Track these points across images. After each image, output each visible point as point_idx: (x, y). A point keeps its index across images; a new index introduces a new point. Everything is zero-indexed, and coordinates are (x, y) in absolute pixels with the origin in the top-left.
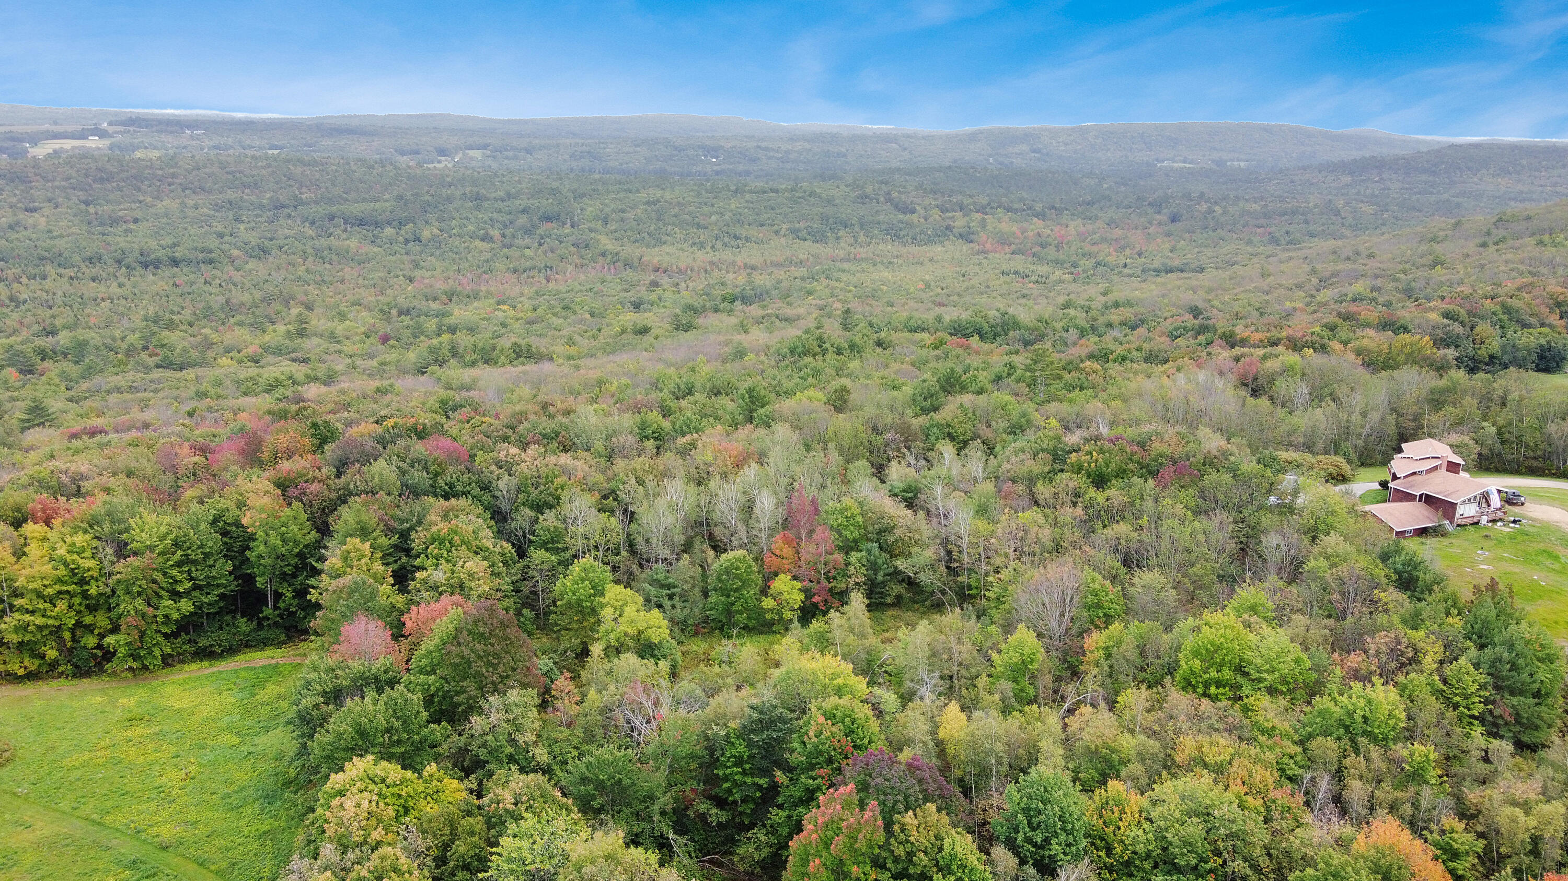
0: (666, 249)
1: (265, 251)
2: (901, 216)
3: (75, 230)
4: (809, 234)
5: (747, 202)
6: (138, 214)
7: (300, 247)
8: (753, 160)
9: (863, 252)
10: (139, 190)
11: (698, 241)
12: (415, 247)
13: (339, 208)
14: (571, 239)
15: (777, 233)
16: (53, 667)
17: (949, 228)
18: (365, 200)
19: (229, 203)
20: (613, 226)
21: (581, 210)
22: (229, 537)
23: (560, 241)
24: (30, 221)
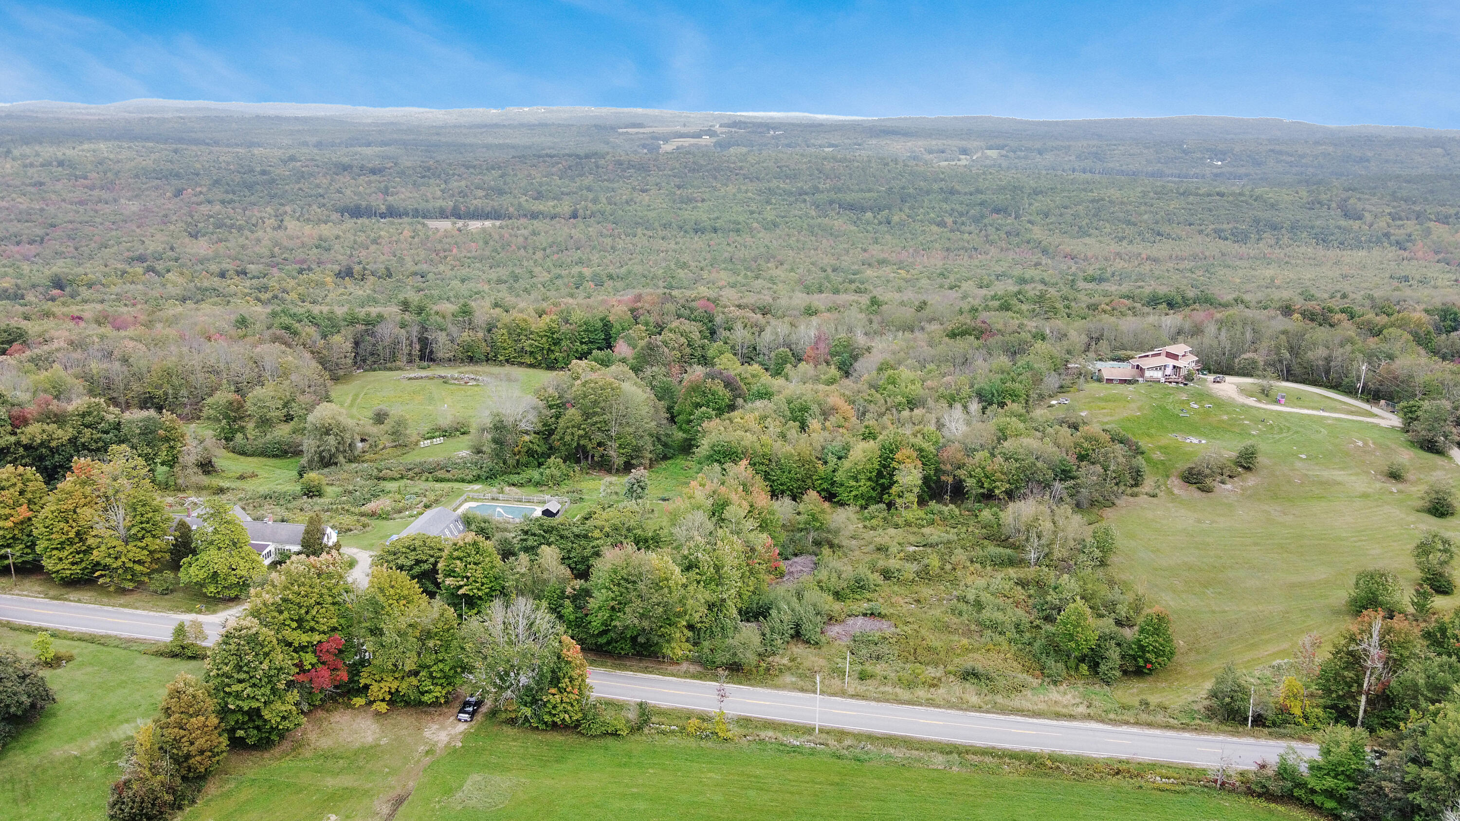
0: (1087, 240)
1: (775, 225)
2: (1343, 223)
3: (664, 206)
4: (1233, 234)
5: (1188, 203)
6: (706, 196)
7: (801, 224)
8: (1257, 164)
10: (715, 178)
11: (1120, 235)
12: (884, 228)
13: (840, 195)
14: (1008, 228)
15: (1200, 232)
16: (540, 364)
17: (1387, 235)
18: (862, 190)
19: (769, 189)
20: (1052, 219)
21: (1030, 204)
22: (605, 325)
23: (998, 229)
24: (639, 197)
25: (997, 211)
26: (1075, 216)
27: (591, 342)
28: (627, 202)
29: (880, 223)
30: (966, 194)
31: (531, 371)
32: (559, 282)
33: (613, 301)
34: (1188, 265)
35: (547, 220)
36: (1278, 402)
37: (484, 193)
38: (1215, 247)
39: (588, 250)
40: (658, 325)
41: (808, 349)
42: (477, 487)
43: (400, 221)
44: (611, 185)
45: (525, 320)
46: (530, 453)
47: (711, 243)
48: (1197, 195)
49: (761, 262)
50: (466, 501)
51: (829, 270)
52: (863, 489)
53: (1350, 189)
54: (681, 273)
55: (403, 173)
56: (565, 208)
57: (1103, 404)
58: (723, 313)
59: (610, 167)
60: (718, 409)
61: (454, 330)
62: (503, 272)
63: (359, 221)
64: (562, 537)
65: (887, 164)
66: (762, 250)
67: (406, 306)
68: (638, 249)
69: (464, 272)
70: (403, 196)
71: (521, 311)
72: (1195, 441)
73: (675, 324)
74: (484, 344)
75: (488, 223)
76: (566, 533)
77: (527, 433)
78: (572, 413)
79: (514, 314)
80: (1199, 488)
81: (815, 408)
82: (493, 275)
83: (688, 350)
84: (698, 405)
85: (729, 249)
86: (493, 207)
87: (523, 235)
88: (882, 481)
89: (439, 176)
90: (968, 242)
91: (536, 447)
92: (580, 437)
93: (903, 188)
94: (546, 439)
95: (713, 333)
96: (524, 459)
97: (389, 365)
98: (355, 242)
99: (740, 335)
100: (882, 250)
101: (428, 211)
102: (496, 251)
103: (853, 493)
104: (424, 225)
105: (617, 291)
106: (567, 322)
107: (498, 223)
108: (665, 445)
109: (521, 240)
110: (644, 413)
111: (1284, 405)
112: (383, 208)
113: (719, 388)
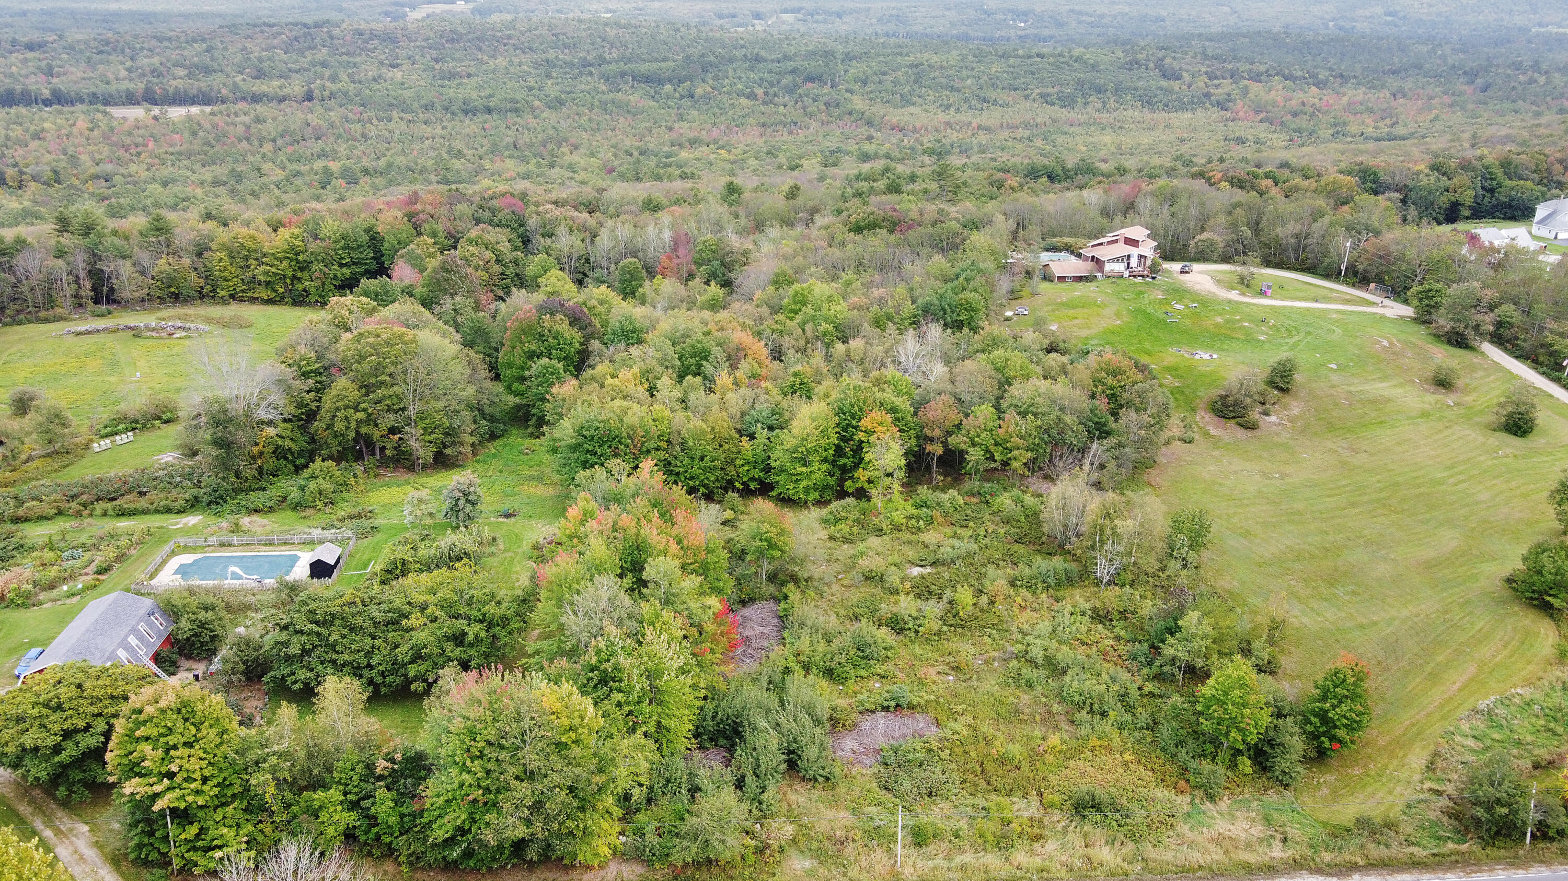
0: (912, 109)
1: (561, 103)
2: (1164, 83)
3: (422, 83)
4: (1059, 99)
5: (1009, 66)
6: (472, 70)
7: (590, 100)
8: (1060, 25)
9: (1105, 117)
10: (480, 49)
11: (946, 102)
12: (686, 102)
13: (632, 66)
14: (826, 98)
15: (1027, 97)
16: (282, 298)
17: (1208, 95)
18: (656, 60)
19: (547, 61)
20: (871, 87)
21: (846, 71)
22: (373, 238)
23: (815, 101)
24: (390, 74)
25: (811, 79)
26: (895, 83)
27: (354, 263)
28: (374, 80)
29: (682, 97)
30: (772, 61)
31: (271, 310)
32: (298, 181)
33: (379, 202)
34: (1023, 133)
35: (274, 104)
36: (1262, 293)
37: (186, 72)
38: (1044, 114)
39: (332, 139)
40: (450, 235)
41: (663, 258)
42: (193, 519)
43: (72, 109)
44: (351, 60)
45: (252, 238)
46: (280, 453)
47: (486, 126)
48: (1017, 56)
49: (550, 146)
50: (173, 553)
51: (636, 153)
52: (818, 477)
53: (1162, 48)
54: (457, 164)
55: (72, 48)
56: (296, 87)
57: (1071, 312)
58: (538, 214)
59: (348, 38)
60: (565, 358)
61: (144, 257)
62: (221, 171)
63: (13, 110)
64: (352, 629)
65: (678, 30)
66: (552, 132)
67: (64, 225)
68: (396, 136)
69: (166, 172)
70: (73, 78)
71: (247, 224)
72: (1207, 357)
73: (474, 233)
74: (193, 274)
75: (195, 110)
76: (359, 621)
77: (270, 423)
78: (342, 385)
79: (236, 229)
80: (1239, 424)
81: (716, 351)
82: (207, 174)
83: (497, 269)
84: (533, 356)
85: (510, 133)
86: (200, 90)
87: (244, 124)
88: (842, 461)
89: (123, 52)
90: (785, 115)
91: (288, 444)
92: (359, 422)
93: (703, 56)
94: (303, 429)
95: (526, 241)
96: (270, 464)
97: (43, 314)
98: (7, 138)
99: (567, 242)
100: (690, 128)
101: (111, 96)
102: (208, 144)
103: (804, 484)
104: (105, 113)
105: (376, 189)
106: (316, 237)
107: (208, 109)
108: (492, 419)
109: (240, 129)
110: (456, 376)
111: (1271, 298)
112: (46, 93)
113: (563, 327)
